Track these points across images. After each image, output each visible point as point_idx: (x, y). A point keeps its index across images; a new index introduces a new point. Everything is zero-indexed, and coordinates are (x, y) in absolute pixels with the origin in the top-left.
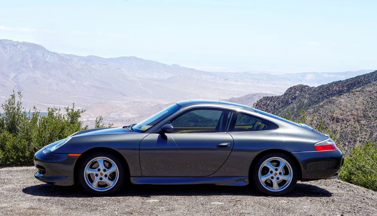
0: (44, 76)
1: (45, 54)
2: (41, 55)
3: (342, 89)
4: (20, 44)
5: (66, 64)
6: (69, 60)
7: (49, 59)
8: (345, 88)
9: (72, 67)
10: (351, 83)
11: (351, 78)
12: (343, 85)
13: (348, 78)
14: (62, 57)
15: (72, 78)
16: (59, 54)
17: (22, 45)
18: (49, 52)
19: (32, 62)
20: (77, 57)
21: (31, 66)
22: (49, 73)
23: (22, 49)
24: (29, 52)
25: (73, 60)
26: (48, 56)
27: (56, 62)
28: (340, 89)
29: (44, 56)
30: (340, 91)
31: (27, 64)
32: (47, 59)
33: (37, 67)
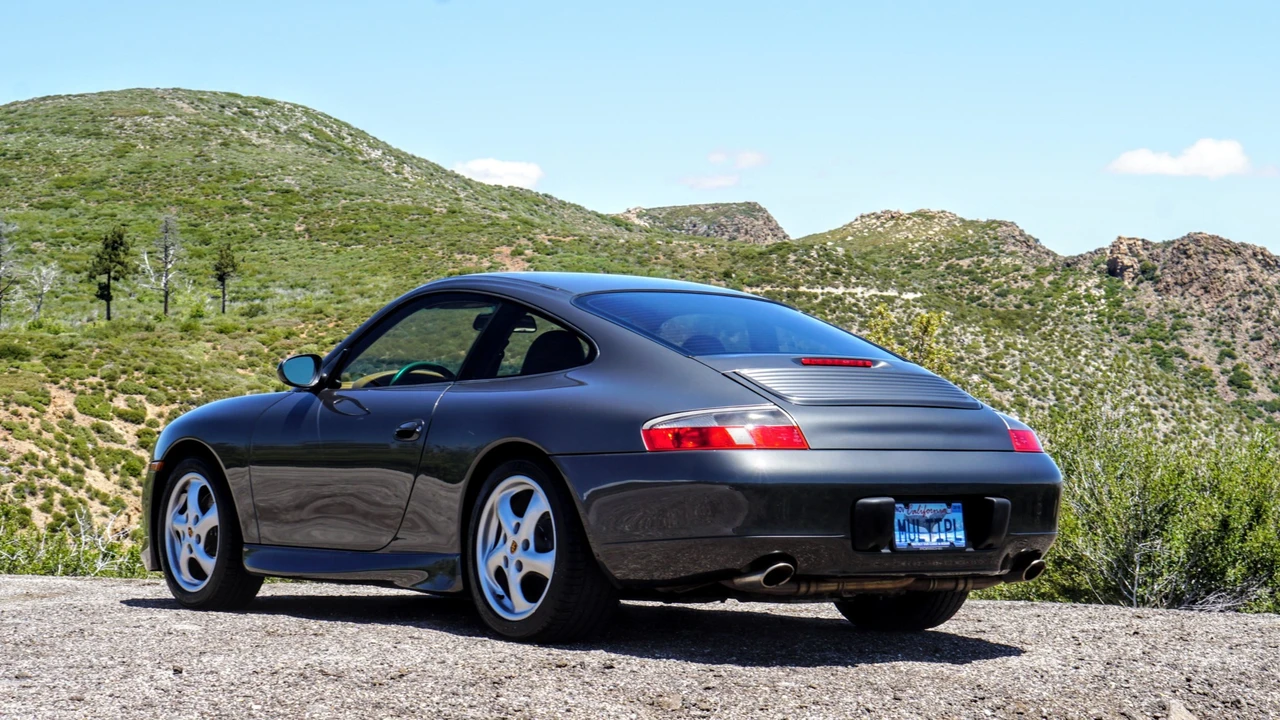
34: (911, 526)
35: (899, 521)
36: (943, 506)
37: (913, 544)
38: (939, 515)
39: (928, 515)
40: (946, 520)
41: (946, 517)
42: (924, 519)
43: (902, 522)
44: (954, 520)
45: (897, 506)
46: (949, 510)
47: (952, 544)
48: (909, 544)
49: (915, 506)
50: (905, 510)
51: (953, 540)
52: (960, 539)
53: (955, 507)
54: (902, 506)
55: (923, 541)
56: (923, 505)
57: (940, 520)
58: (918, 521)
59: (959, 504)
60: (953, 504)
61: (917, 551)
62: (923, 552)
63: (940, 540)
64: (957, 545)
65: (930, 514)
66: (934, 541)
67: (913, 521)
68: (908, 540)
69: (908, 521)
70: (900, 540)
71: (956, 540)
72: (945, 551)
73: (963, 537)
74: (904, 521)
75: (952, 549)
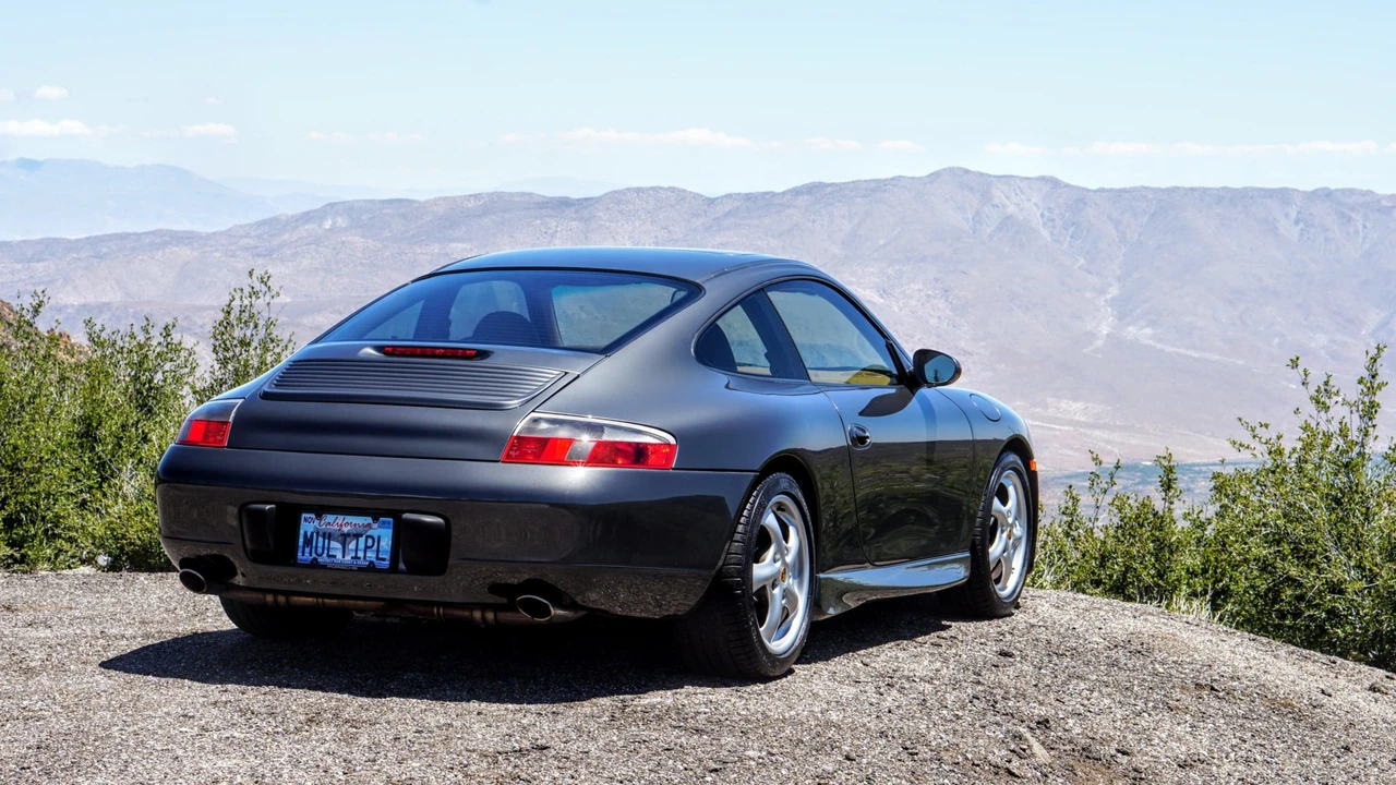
34: (321, 539)
35: (306, 533)
36: (369, 520)
37: (320, 560)
38: (360, 530)
39: (346, 529)
40: (368, 537)
41: (369, 533)
42: (340, 533)
43: (309, 534)
44: (379, 538)
45: (304, 515)
46: (375, 526)
47: (371, 562)
48: (315, 559)
49: (330, 518)
50: (317, 522)
51: (374, 560)
52: (384, 560)
53: (383, 523)
54: (313, 516)
55: (334, 557)
56: (341, 518)
57: (361, 536)
58: (330, 534)
59: (391, 520)
60: (381, 520)
61: (324, 567)
62: (330, 569)
63: (356, 557)
64: (379, 564)
65: (349, 528)
66: (348, 558)
67: (324, 534)
68: (314, 555)
69: (318, 533)
70: (303, 554)
71: (378, 558)
72: (361, 569)
73: (387, 557)
74: (312, 533)
75: (371, 568)
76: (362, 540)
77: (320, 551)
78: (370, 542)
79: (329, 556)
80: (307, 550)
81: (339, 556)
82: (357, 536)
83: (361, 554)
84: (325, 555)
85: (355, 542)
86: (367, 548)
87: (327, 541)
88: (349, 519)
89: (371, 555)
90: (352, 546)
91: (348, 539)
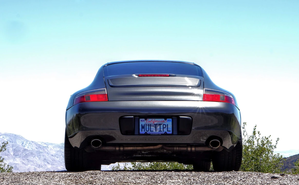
0: (23, 162)
1: (24, 143)
2: (21, 144)
3: (287, 165)
4: (2, 135)
5: (43, 151)
6: (45, 147)
7: (28, 148)
8: (290, 164)
9: (48, 153)
10: (295, 160)
11: (295, 155)
12: (288, 162)
13: (292, 156)
14: (39, 145)
15: (48, 163)
16: (36, 142)
17: (4, 136)
18: (27, 141)
19: (13, 150)
20: (52, 144)
21: (12, 153)
22: (28, 160)
23: (4, 139)
24: (10, 141)
25: (49, 147)
26: (27, 144)
27: (34, 149)
28: (285, 165)
29: (23, 145)
30: (286, 167)
31: (9, 152)
32: (26, 148)
33: (17, 154)
34: (147, 126)
35: (142, 125)
36: (163, 120)
37: (148, 132)
38: (160, 123)
39: (155, 123)
40: (163, 125)
41: (164, 123)
42: (154, 124)
43: (143, 125)
44: (167, 125)
45: (140, 119)
46: (165, 121)
47: (166, 132)
48: (146, 132)
49: (150, 120)
50: (145, 121)
51: (167, 131)
52: (170, 131)
53: (168, 120)
54: (144, 119)
55: (153, 131)
56: (154, 119)
57: (161, 124)
58: (150, 125)
59: (171, 119)
60: (168, 119)
61: (149, 135)
62: (152, 135)
63: (160, 131)
64: (168, 133)
65: (157, 122)
66: (157, 131)
67: (149, 125)
68: (146, 131)
69: (146, 125)
70: (142, 131)
71: (168, 131)
72: (162, 135)
73: (171, 130)
74: (144, 125)
75: (166, 134)
76: (162, 126)
77: (147, 130)
78: (164, 126)
79: (151, 131)
80: (143, 130)
81: (154, 131)
82: (160, 125)
83: (162, 130)
84: (149, 131)
85: (159, 126)
86: (163, 128)
87: (149, 127)
88: (156, 120)
89: (165, 130)
90: (158, 127)
91: (157, 126)
